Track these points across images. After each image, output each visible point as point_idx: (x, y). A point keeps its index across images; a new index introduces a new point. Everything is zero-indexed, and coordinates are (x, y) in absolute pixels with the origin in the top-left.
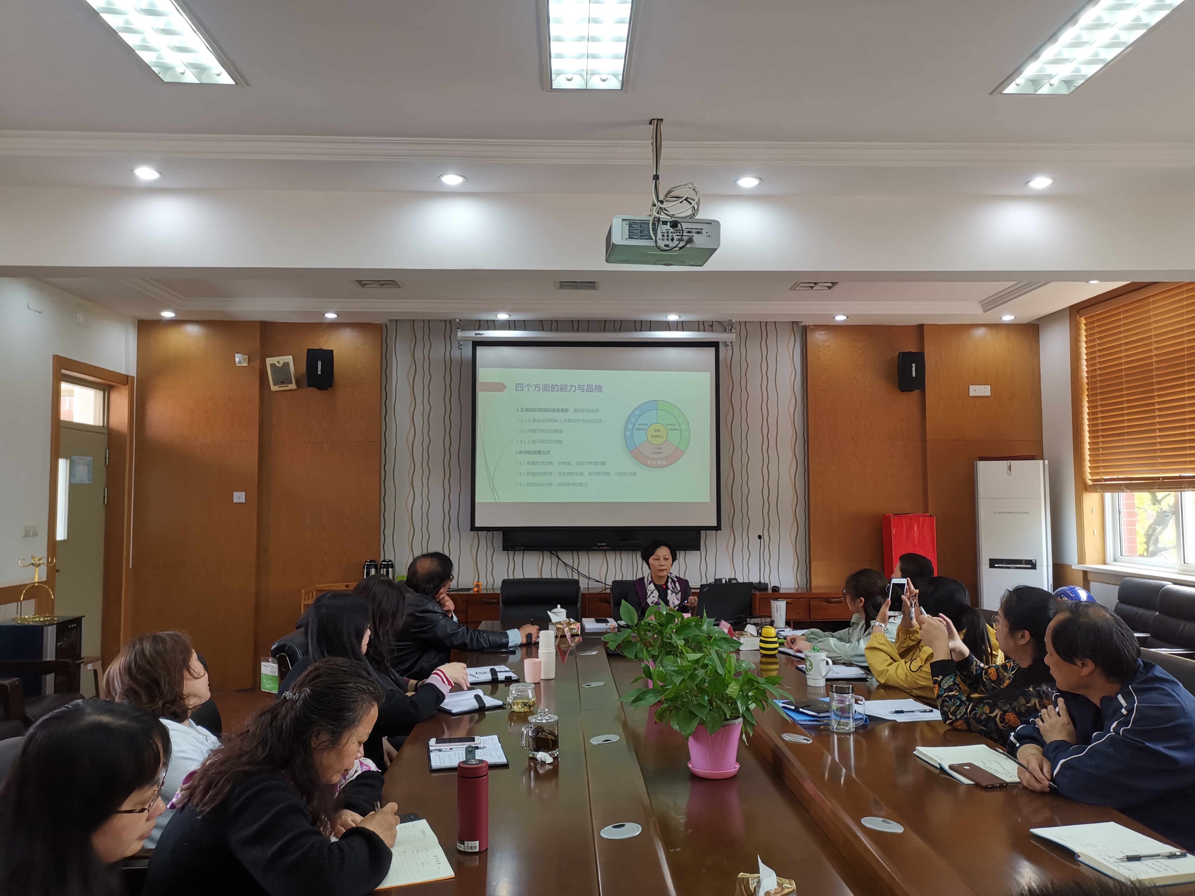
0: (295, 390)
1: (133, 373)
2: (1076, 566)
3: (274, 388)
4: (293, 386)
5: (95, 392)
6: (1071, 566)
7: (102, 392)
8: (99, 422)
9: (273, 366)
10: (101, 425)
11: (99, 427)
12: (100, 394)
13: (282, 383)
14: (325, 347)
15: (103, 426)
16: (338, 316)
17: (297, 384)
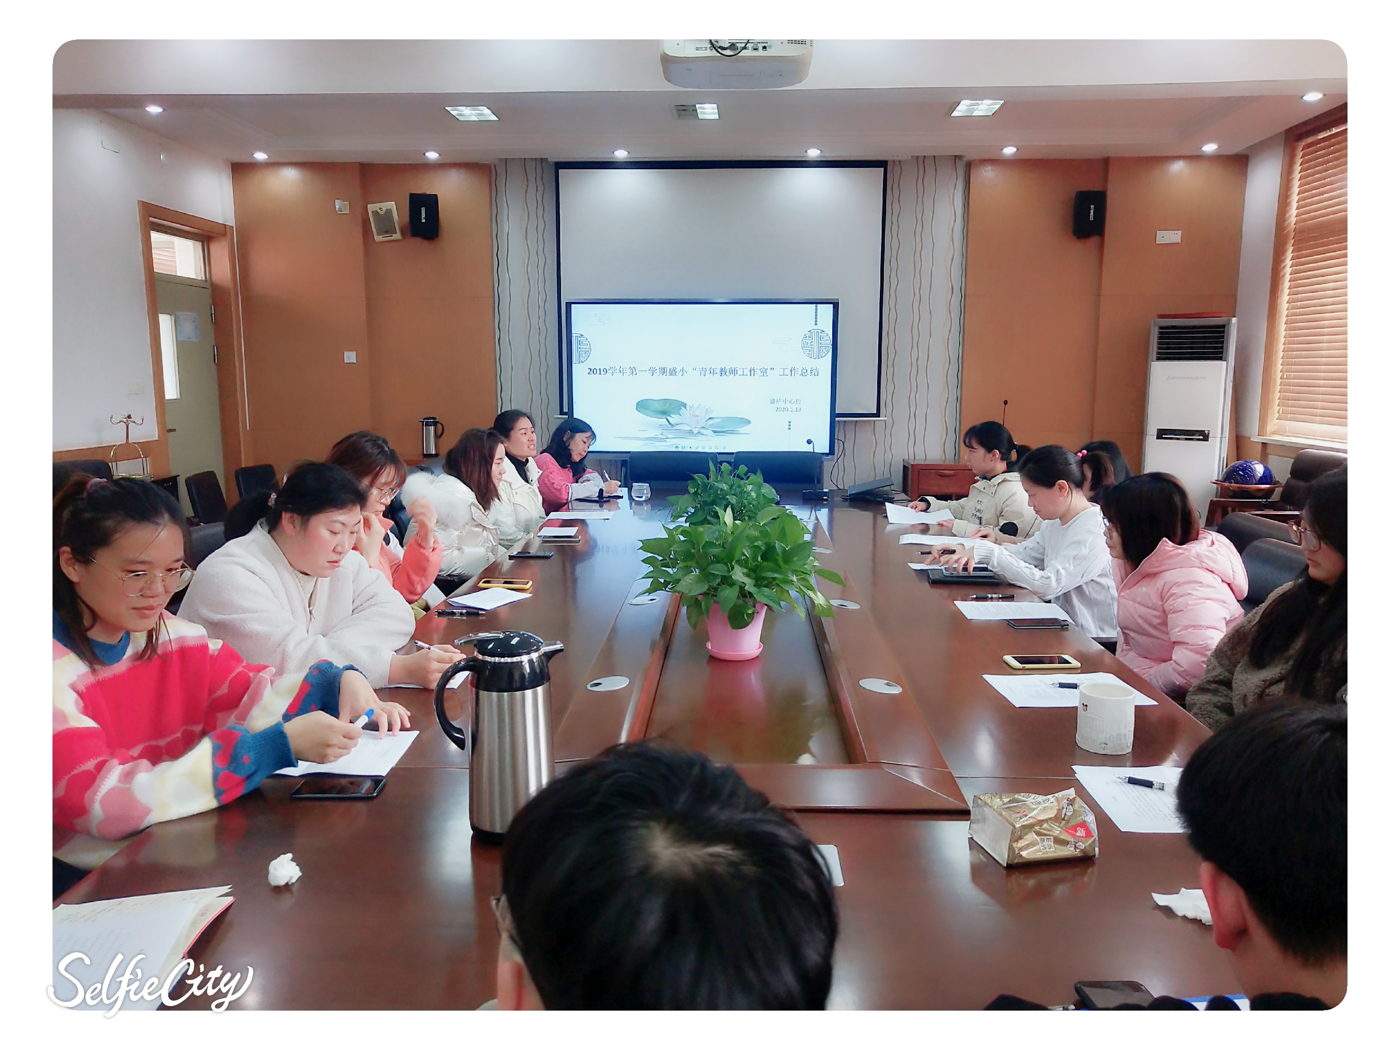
0: (399, 240)
1: (231, 222)
2: (1256, 439)
3: (378, 238)
4: (398, 236)
5: (194, 244)
6: (1250, 438)
7: (201, 243)
8: (201, 276)
9: (375, 213)
10: (204, 278)
11: (202, 280)
12: (199, 245)
13: (386, 232)
14: (429, 192)
15: (206, 281)
16: (440, 155)
17: (403, 234)
